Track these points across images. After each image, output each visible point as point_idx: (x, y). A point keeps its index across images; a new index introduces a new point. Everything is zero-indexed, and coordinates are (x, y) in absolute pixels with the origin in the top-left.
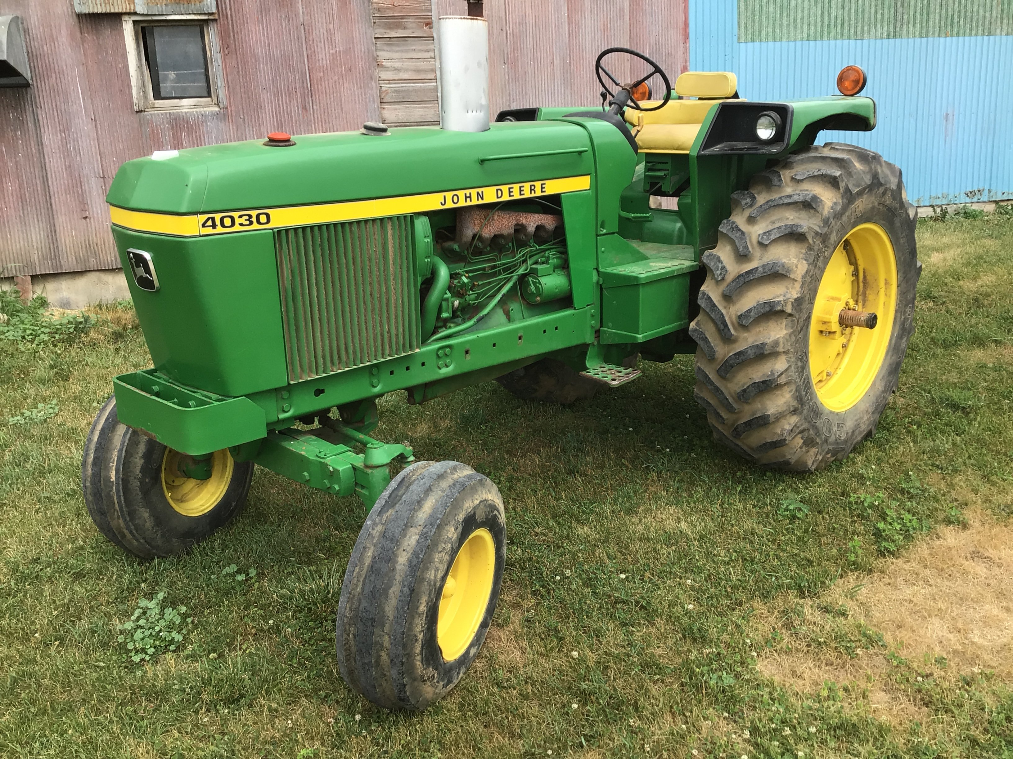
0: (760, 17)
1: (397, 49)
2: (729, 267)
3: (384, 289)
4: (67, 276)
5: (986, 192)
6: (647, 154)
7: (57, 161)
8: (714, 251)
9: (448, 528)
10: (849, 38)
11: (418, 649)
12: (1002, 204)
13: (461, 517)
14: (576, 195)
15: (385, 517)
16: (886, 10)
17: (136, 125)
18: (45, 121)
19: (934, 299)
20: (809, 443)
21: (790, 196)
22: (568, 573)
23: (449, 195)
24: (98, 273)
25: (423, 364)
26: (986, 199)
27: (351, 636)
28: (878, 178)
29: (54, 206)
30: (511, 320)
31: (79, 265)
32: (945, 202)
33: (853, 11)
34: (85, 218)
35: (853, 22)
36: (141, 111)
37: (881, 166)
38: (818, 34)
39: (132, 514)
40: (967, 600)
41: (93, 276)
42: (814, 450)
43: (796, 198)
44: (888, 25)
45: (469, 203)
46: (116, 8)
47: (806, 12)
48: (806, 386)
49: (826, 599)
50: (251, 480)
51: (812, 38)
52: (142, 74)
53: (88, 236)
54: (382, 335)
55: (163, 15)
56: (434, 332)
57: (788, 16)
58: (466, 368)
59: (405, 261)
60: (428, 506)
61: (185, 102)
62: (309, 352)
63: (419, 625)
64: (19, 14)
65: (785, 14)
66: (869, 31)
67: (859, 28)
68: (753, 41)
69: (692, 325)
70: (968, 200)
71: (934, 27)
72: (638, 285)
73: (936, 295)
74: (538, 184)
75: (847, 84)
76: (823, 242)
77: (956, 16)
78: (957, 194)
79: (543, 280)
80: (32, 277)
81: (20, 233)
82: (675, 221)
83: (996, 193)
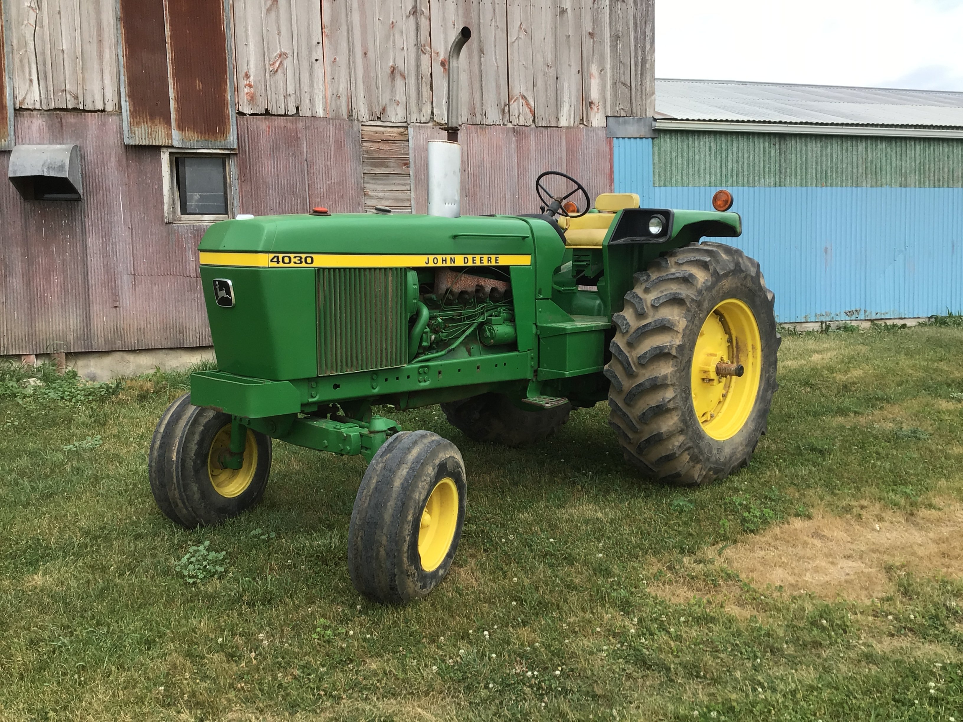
0: (671, 167)
1: (380, 182)
2: (631, 323)
3: (384, 319)
4: (95, 355)
5: (862, 312)
6: (574, 249)
7: (97, 260)
8: (621, 313)
9: (428, 466)
10: (743, 186)
11: (405, 548)
12: (876, 322)
13: (437, 462)
14: (520, 268)
15: (385, 458)
16: (772, 165)
17: (165, 234)
18: (91, 228)
19: (811, 386)
20: (695, 459)
21: (674, 274)
22: (511, 537)
23: (431, 257)
24: (121, 353)
25: (408, 377)
26: (863, 318)
27: (359, 538)
28: (740, 266)
29: (91, 297)
30: (472, 354)
31: (107, 346)
32: (828, 319)
33: (745, 165)
34: (116, 307)
35: (746, 173)
36: (170, 223)
37: (743, 259)
38: (718, 182)
39: (186, 487)
40: (804, 558)
41: (118, 355)
42: (699, 466)
43: (678, 275)
44: (775, 176)
45: (444, 265)
46: (157, 142)
47: (708, 164)
48: (689, 413)
49: (699, 554)
50: (267, 480)
51: (713, 184)
52: (173, 194)
53: (117, 322)
54: (381, 351)
55: (194, 149)
56: (416, 357)
57: (693, 167)
58: (439, 385)
59: (399, 300)
60: (415, 452)
61: (206, 217)
62: (332, 356)
63: (407, 530)
64: (78, 143)
65: (690, 166)
66: (759, 180)
67: (751, 178)
68: (665, 186)
69: (606, 367)
70: (847, 318)
71: (812, 178)
72: (566, 334)
73: (813, 382)
74: (493, 257)
75: (719, 203)
76: (698, 306)
77: (829, 171)
78: (838, 313)
79: (495, 327)
80: (67, 354)
81: (61, 317)
82: (596, 299)
83: (871, 313)
